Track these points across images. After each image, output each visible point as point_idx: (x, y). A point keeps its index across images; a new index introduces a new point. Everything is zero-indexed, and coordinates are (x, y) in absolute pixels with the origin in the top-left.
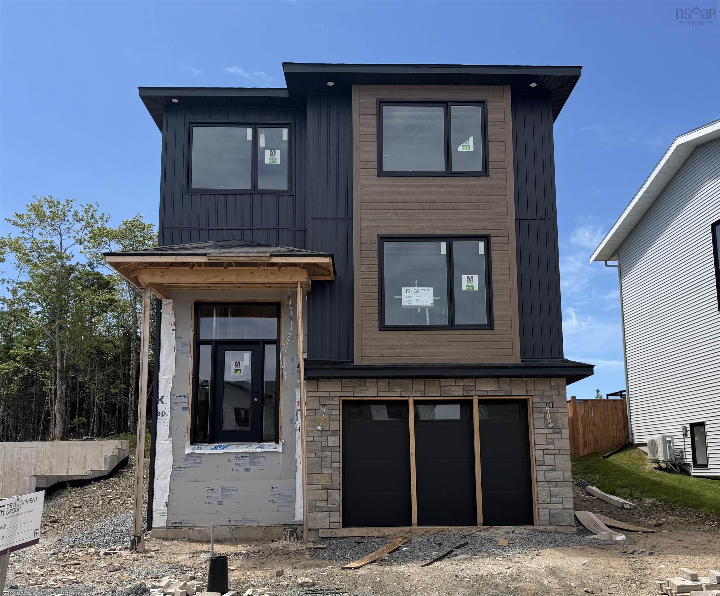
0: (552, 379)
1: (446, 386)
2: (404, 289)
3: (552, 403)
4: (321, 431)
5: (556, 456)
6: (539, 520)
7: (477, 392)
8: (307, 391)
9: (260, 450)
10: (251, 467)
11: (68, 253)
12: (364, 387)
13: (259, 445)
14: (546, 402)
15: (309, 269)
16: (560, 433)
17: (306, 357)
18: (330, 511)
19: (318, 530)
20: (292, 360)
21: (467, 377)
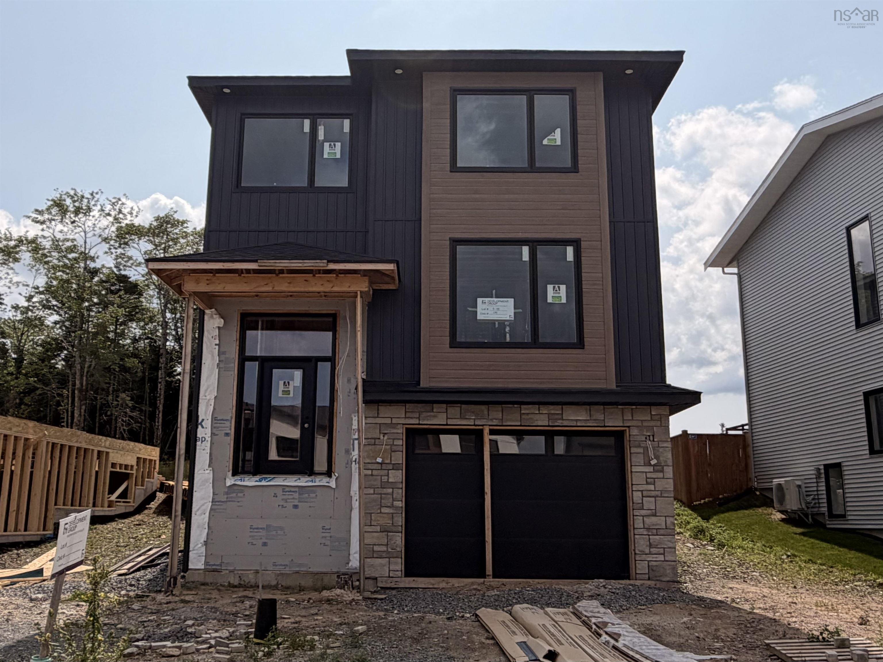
0: (653, 408)
1: (528, 414)
2: (479, 300)
3: (653, 436)
4: (381, 464)
5: (657, 498)
6: (636, 573)
7: (564, 422)
8: (366, 417)
9: (310, 484)
10: (299, 504)
11: (92, 253)
12: (432, 414)
13: (309, 479)
14: (645, 433)
15: (370, 277)
16: (662, 471)
17: (365, 377)
18: (390, 556)
19: (376, 579)
20: (349, 381)
21: (553, 404)
